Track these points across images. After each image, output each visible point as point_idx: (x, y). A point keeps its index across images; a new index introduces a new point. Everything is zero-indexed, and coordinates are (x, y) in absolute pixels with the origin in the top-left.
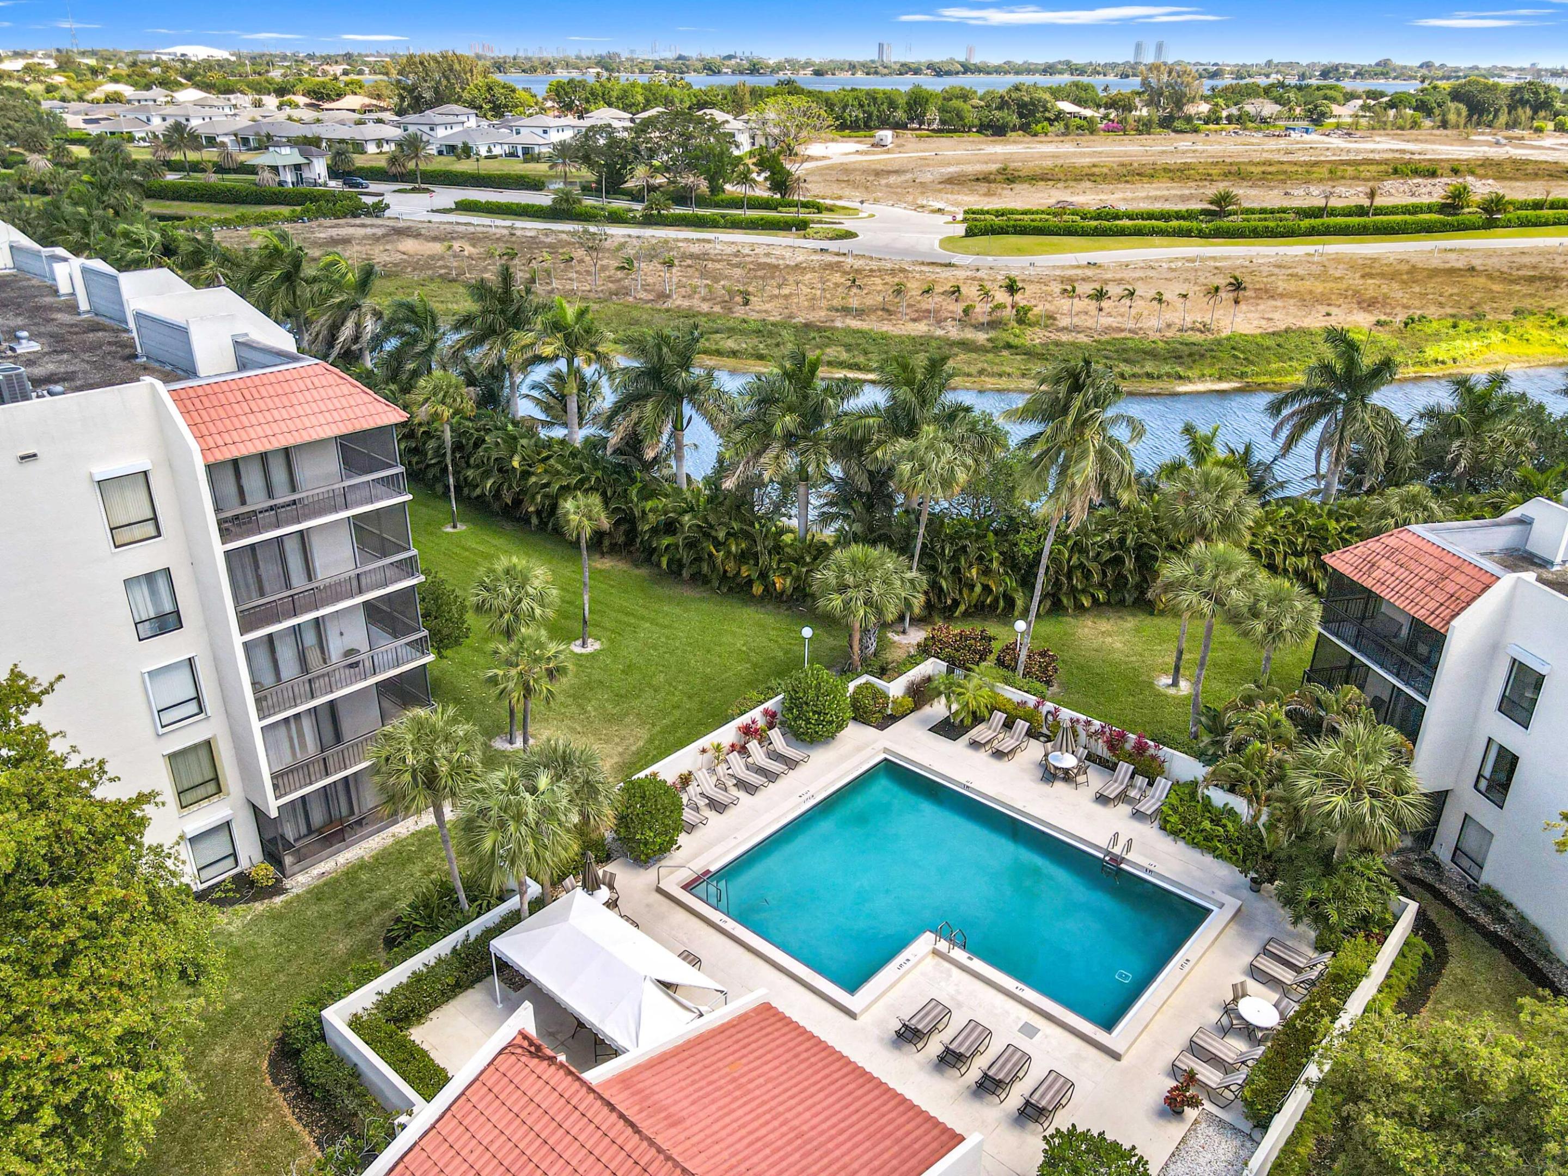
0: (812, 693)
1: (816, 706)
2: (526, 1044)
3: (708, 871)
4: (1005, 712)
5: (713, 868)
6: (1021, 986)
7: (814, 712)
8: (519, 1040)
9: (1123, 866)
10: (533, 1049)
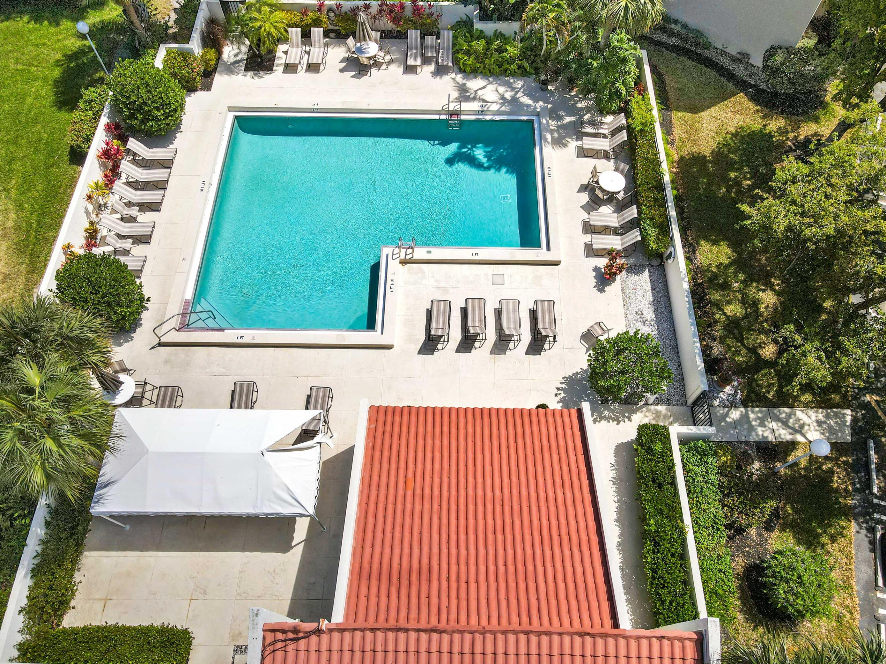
0: (142, 91)
1: (154, 102)
2: (280, 636)
3: (187, 302)
4: (297, 26)
5: (189, 295)
6: (474, 251)
7: (158, 109)
8: (270, 637)
9: (463, 117)
10: (291, 635)
